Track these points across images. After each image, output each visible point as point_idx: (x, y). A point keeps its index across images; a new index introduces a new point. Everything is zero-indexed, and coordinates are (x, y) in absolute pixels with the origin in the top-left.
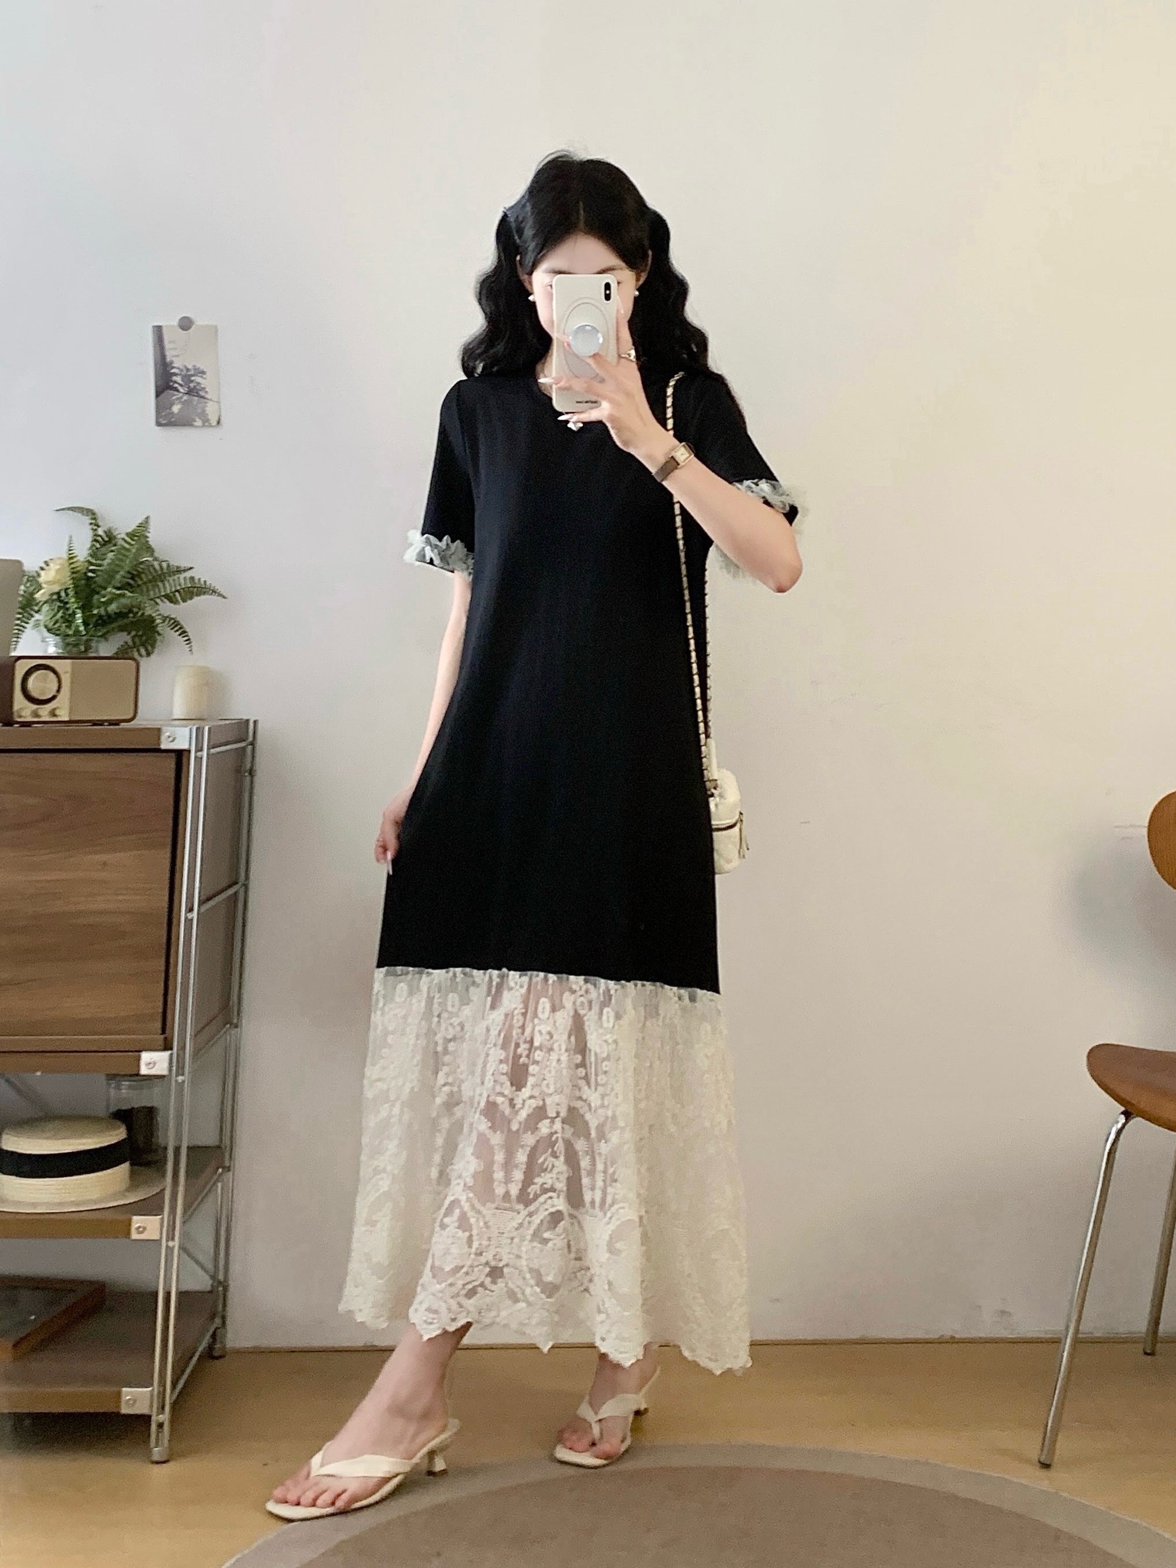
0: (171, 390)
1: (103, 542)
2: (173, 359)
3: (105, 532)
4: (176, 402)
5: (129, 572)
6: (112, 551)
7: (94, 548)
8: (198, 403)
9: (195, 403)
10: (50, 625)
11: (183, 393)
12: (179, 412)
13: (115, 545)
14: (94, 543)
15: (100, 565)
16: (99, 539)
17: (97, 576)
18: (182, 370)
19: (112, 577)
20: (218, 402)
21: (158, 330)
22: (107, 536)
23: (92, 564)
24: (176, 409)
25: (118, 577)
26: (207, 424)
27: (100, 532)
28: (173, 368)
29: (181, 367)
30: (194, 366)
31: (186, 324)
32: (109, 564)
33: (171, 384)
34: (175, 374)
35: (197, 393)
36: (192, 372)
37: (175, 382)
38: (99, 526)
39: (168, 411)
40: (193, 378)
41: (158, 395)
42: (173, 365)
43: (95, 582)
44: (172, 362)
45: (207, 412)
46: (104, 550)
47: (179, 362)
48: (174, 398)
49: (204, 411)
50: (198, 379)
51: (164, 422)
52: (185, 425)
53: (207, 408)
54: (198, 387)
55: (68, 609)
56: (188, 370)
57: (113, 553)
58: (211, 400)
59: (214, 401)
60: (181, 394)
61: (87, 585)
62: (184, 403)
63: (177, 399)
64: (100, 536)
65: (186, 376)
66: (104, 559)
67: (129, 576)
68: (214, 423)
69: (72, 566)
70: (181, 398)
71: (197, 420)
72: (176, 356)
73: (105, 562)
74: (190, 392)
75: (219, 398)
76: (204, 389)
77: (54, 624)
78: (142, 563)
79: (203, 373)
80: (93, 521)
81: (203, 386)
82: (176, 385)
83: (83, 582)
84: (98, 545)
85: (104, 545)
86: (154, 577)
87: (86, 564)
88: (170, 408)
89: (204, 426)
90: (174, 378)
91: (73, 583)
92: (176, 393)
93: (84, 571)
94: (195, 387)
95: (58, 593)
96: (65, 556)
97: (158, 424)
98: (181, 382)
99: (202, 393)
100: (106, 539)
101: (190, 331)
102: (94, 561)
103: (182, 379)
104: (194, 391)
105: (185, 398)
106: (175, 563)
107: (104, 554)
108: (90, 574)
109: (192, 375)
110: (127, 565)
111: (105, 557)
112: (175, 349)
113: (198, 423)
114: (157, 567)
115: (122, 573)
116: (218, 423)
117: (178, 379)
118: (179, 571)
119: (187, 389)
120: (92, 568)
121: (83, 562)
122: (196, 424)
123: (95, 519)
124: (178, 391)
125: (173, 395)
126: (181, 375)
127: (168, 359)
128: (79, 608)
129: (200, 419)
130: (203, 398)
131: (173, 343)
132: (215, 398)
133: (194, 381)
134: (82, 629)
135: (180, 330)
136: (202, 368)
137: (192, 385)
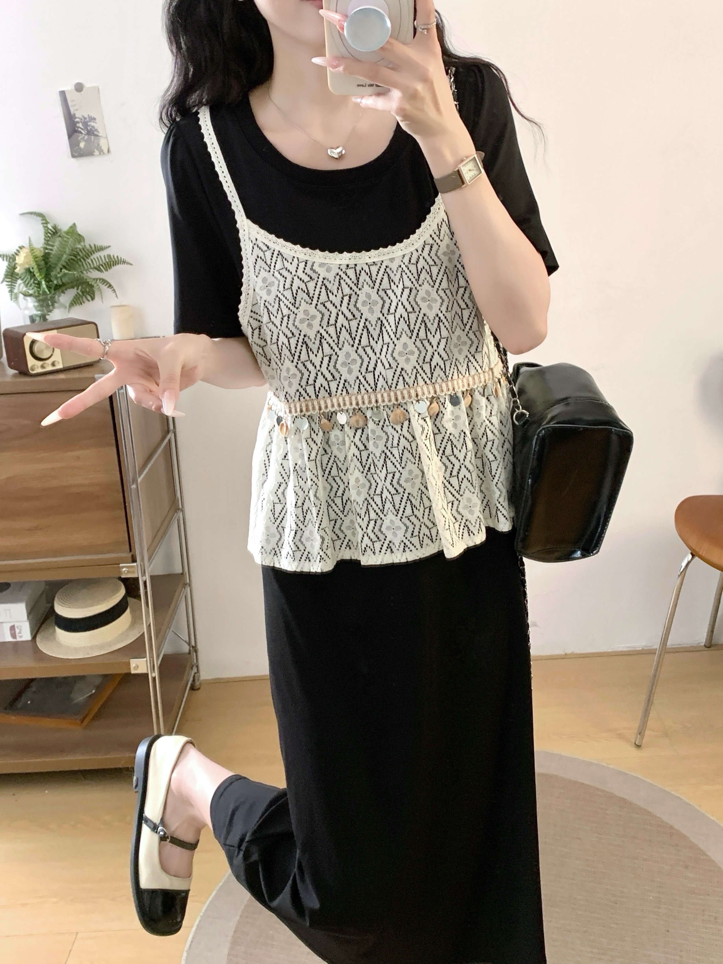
0: (76, 132)
1: (52, 234)
2: (75, 112)
3: (53, 227)
5: (70, 251)
6: (58, 240)
7: (47, 238)
8: (95, 139)
9: (93, 140)
11: (85, 135)
12: (84, 148)
13: (60, 236)
14: (47, 235)
16: (49, 231)
17: (51, 257)
18: (81, 119)
20: (107, 138)
21: (63, 94)
22: (54, 229)
23: (46, 249)
24: (82, 145)
25: (65, 256)
26: (102, 153)
27: (49, 227)
28: (76, 118)
29: (81, 117)
30: (89, 116)
31: (79, 88)
32: (57, 249)
33: (76, 128)
34: (78, 122)
35: (93, 133)
36: (88, 120)
37: (79, 127)
38: (48, 224)
39: (77, 147)
40: (89, 124)
41: (70, 136)
42: (77, 116)
43: (50, 261)
44: (75, 115)
45: (101, 145)
46: (53, 239)
47: (79, 114)
48: (79, 138)
49: (98, 145)
50: (92, 124)
51: (75, 155)
52: (89, 155)
53: (100, 143)
54: (93, 129)
55: (36, 279)
56: (85, 118)
58: (102, 137)
59: (104, 137)
60: (83, 135)
62: (86, 141)
63: (81, 139)
65: (85, 123)
66: (53, 246)
68: (106, 152)
70: (84, 137)
71: (96, 151)
72: (77, 110)
73: (55, 247)
74: (89, 133)
75: (107, 136)
76: (96, 130)
79: (95, 119)
80: (44, 220)
81: (96, 128)
82: (80, 129)
84: (49, 236)
87: (43, 250)
88: (78, 145)
89: (100, 154)
90: (78, 125)
91: (37, 262)
92: (80, 135)
94: (91, 129)
95: (29, 269)
96: (28, 247)
97: (73, 156)
98: (82, 127)
99: (95, 133)
100: (54, 231)
101: (82, 92)
102: (48, 247)
103: (83, 125)
104: (92, 132)
105: (86, 137)
106: (99, 243)
107: (54, 242)
108: (46, 256)
109: (90, 121)
110: (69, 247)
112: (74, 105)
113: (97, 152)
114: (88, 247)
115: (67, 253)
116: (109, 151)
117: (80, 125)
118: (102, 249)
119: (86, 131)
120: (47, 251)
121: (40, 249)
122: (95, 154)
124: (81, 133)
125: (79, 136)
126: (81, 122)
127: (72, 112)
128: (43, 278)
129: (97, 150)
130: (97, 136)
131: (73, 101)
132: (104, 136)
133: (90, 125)
134: (47, 290)
135: (76, 93)
136: (93, 116)
137: (89, 128)
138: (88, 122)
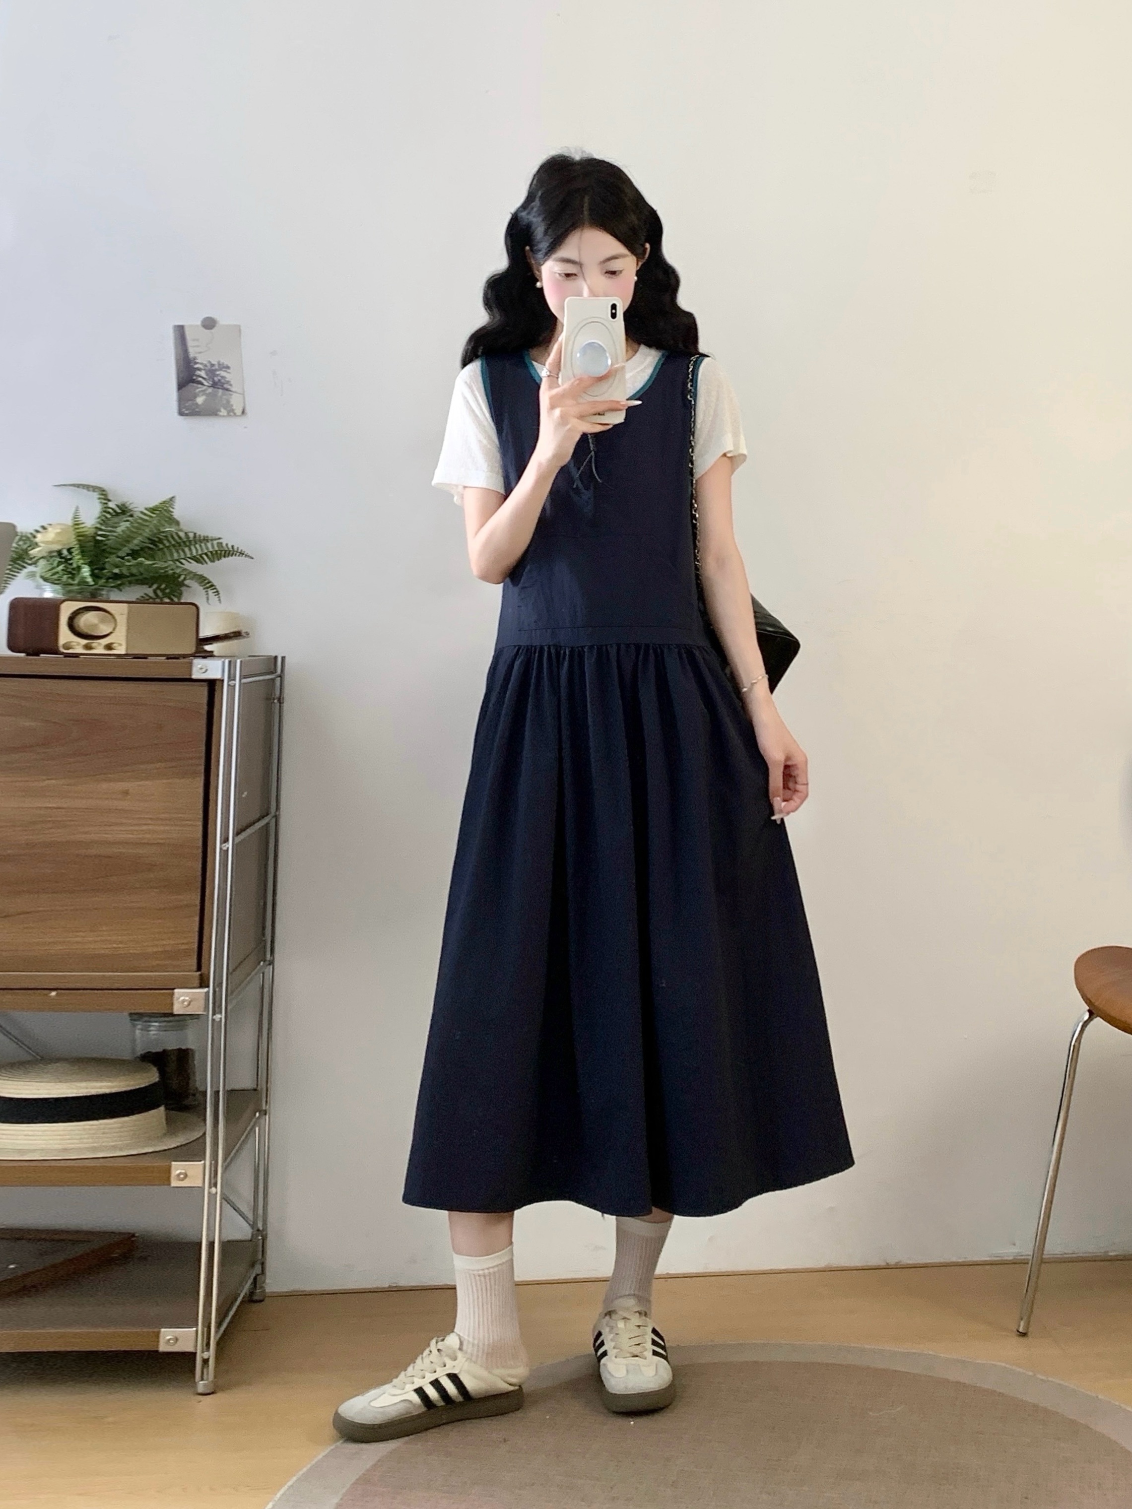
0: (193, 382)
1: (114, 514)
2: (197, 355)
3: (118, 506)
4: (201, 393)
5: (146, 537)
6: (128, 521)
7: (103, 518)
8: (223, 394)
9: (220, 394)
10: (48, 575)
11: (208, 386)
12: (203, 404)
13: (131, 516)
14: (105, 514)
15: (110, 531)
16: (110, 510)
17: (109, 540)
18: (206, 366)
19: (128, 542)
20: (243, 394)
21: (180, 332)
22: (120, 509)
23: (101, 530)
24: (200, 400)
25: (136, 542)
26: (231, 413)
27: (111, 505)
28: (198, 363)
29: (205, 362)
30: (219, 363)
31: (209, 324)
32: (123, 531)
33: (194, 378)
34: (199, 369)
35: (222, 386)
36: (217, 367)
37: (199, 376)
38: (109, 500)
39: (189, 403)
40: (218, 373)
41: (181, 386)
42: (197, 361)
43: (106, 545)
44: (195, 358)
45: (232, 403)
46: (116, 520)
47: (202, 358)
48: (197, 390)
49: (228, 402)
50: (223, 373)
51: (186, 412)
52: (210, 415)
53: (231, 400)
54: (223, 381)
55: (71, 564)
56: (213, 365)
57: (129, 523)
58: (235, 392)
59: (239, 394)
60: (205, 387)
61: (95, 546)
62: (208, 395)
63: (202, 391)
64: (113, 509)
65: (210, 370)
66: (116, 527)
67: (147, 541)
68: (238, 412)
69: (78, 531)
70: (206, 390)
71: (222, 410)
72: (200, 353)
73: (119, 530)
74: (215, 385)
75: (244, 392)
76: (228, 382)
77: (52, 575)
78: (163, 532)
79: (228, 367)
80: (103, 497)
81: (227, 380)
82: (200, 379)
83: (92, 543)
84: (109, 516)
85: (117, 514)
86: (178, 543)
87: (94, 530)
88: (193, 400)
89: (229, 415)
90: (198, 373)
91: (80, 545)
92: (200, 386)
93: (92, 535)
94: (219, 380)
95: (60, 553)
96: (70, 522)
97: (181, 413)
98: (205, 376)
99: (225, 386)
100: (119, 511)
101: (213, 331)
102: (103, 528)
103: (207, 375)
104: (218, 384)
105: (210, 390)
106: (202, 533)
107: (116, 523)
108: (99, 538)
109: (220, 369)
110: (147, 533)
111: (116, 525)
112: (198, 346)
113: (223, 412)
114: (182, 534)
115: (140, 538)
116: (243, 412)
117: (203, 374)
118: (206, 540)
119: (211, 383)
120: (100, 533)
121: (90, 528)
122: (218, 413)
123: (102, 495)
124: (202, 384)
125: (198, 388)
126: (204, 370)
127: (191, 355)
128: (85, 564)
129: (225, 409)
130: (227, 390)
131: (198, 340)
132: (239, 391)
133: (218, 375)
134: (90, 580)
135: (204, 330)
136: (226, 363)
137: (216, 379)
138: (216, 370)
